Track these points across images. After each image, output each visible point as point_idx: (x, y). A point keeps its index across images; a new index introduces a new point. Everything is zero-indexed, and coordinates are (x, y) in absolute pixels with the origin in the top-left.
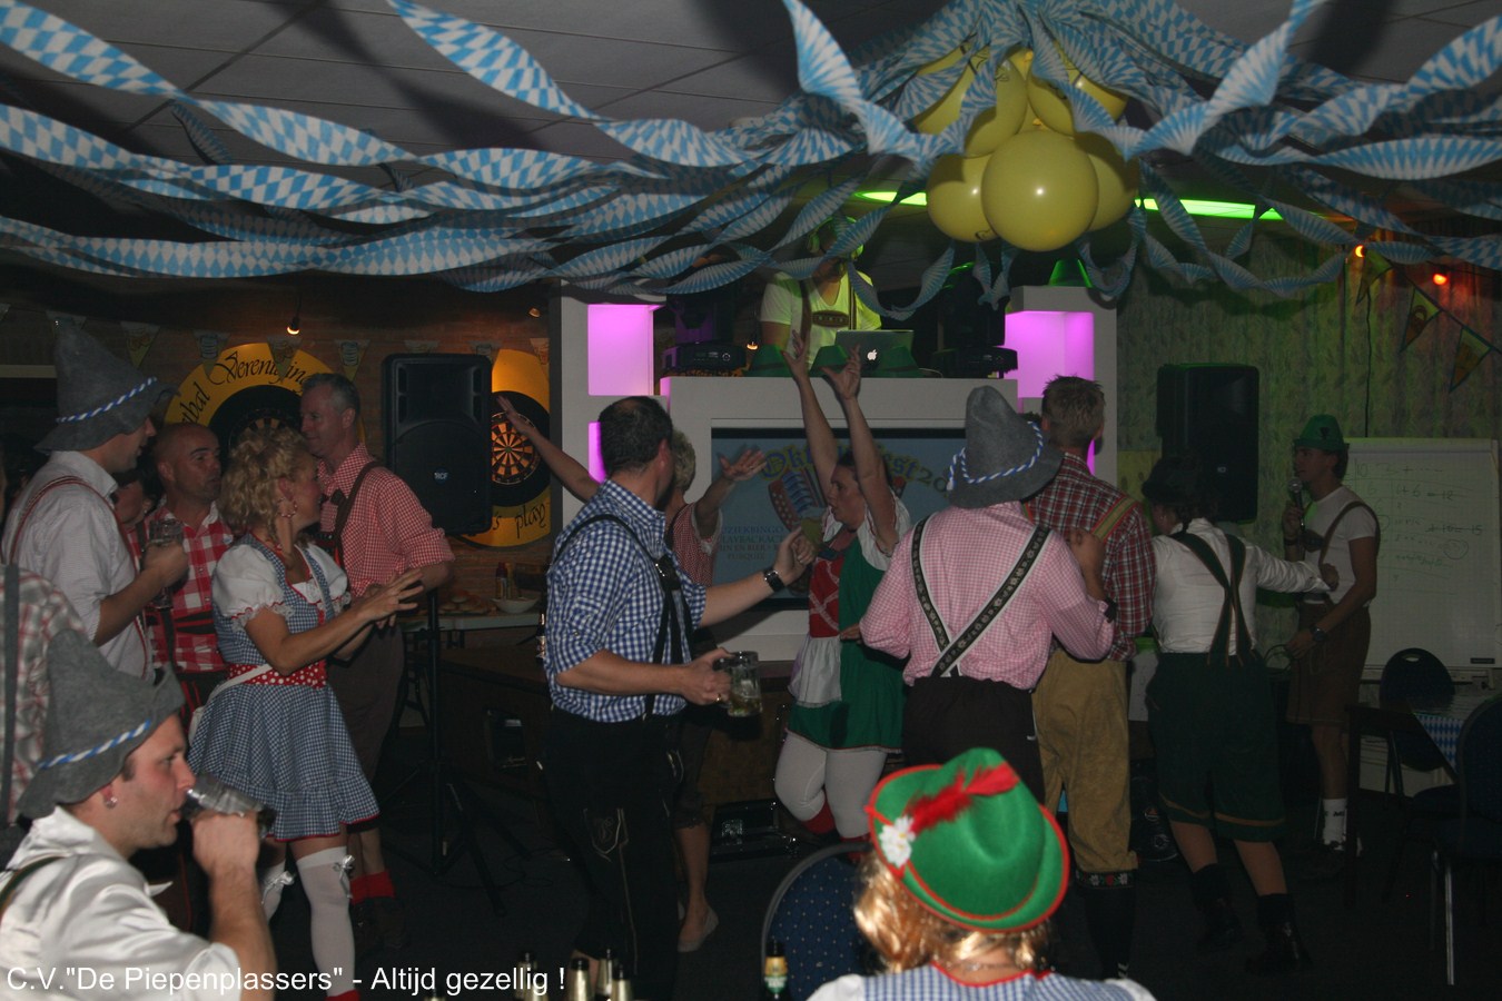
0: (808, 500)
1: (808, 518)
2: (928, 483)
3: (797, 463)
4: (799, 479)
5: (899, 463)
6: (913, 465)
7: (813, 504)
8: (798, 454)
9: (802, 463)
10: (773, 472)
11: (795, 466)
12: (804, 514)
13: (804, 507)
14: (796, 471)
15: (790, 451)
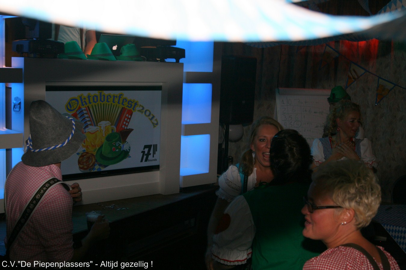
0: (89, 123)
1: (88, 132)
2: (142, 112)
3: (84, 103)
4: (85, 112)
5: (130, 103)
6: (136, 104)
7: (91, 125)
8: (85, 99)
9: (86, 104)
10: (72, 109)
11: (83, 105)
12: (87, 130)
13: (87, 127)
14: (83, 108)
15: (81, 97)
